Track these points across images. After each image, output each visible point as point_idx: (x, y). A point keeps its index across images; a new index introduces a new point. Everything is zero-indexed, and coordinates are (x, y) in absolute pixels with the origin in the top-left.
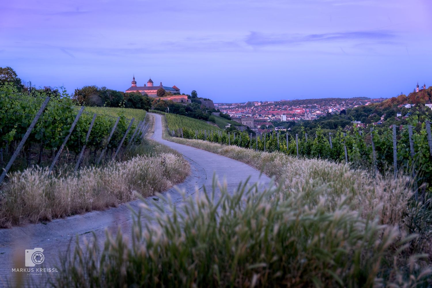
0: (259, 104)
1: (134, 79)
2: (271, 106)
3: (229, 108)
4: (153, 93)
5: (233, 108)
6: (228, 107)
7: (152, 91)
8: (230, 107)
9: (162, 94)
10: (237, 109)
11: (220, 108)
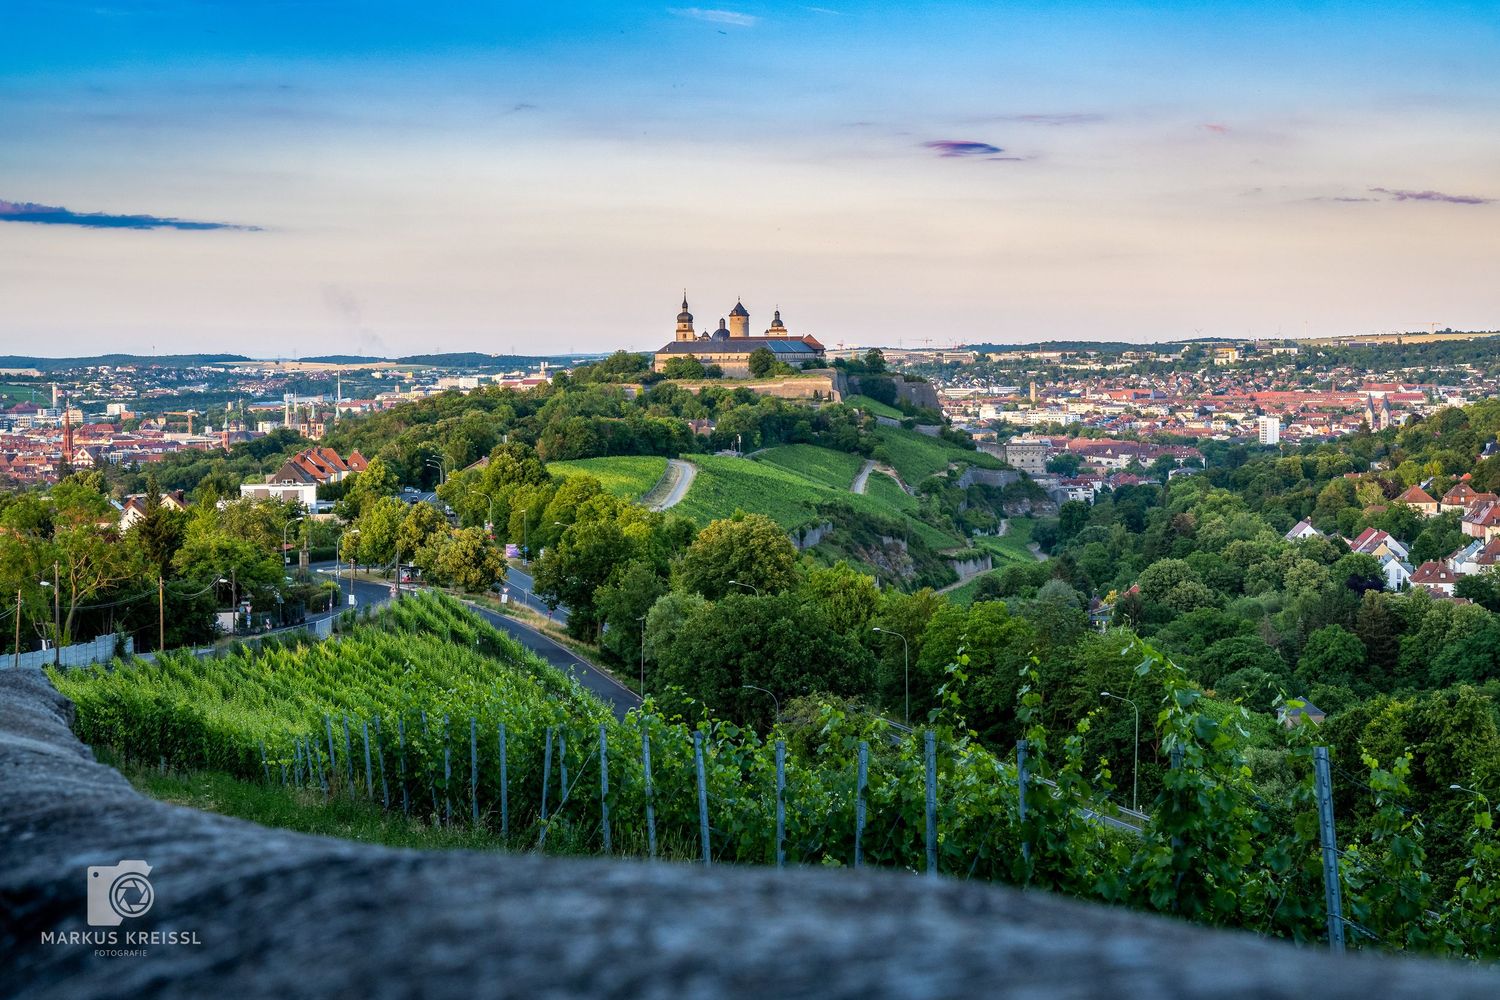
0: (1234, 356)
1: (685, 305)
2: (1282, 366)
3: (1103, 373)
4: (738, 360)
5: (1121, 371)
6: (1096, 367)
7: (734, 356)
8: (1109, 368)
9: (763, 367)
10: (1133, 376)
11: (1066, 371)
